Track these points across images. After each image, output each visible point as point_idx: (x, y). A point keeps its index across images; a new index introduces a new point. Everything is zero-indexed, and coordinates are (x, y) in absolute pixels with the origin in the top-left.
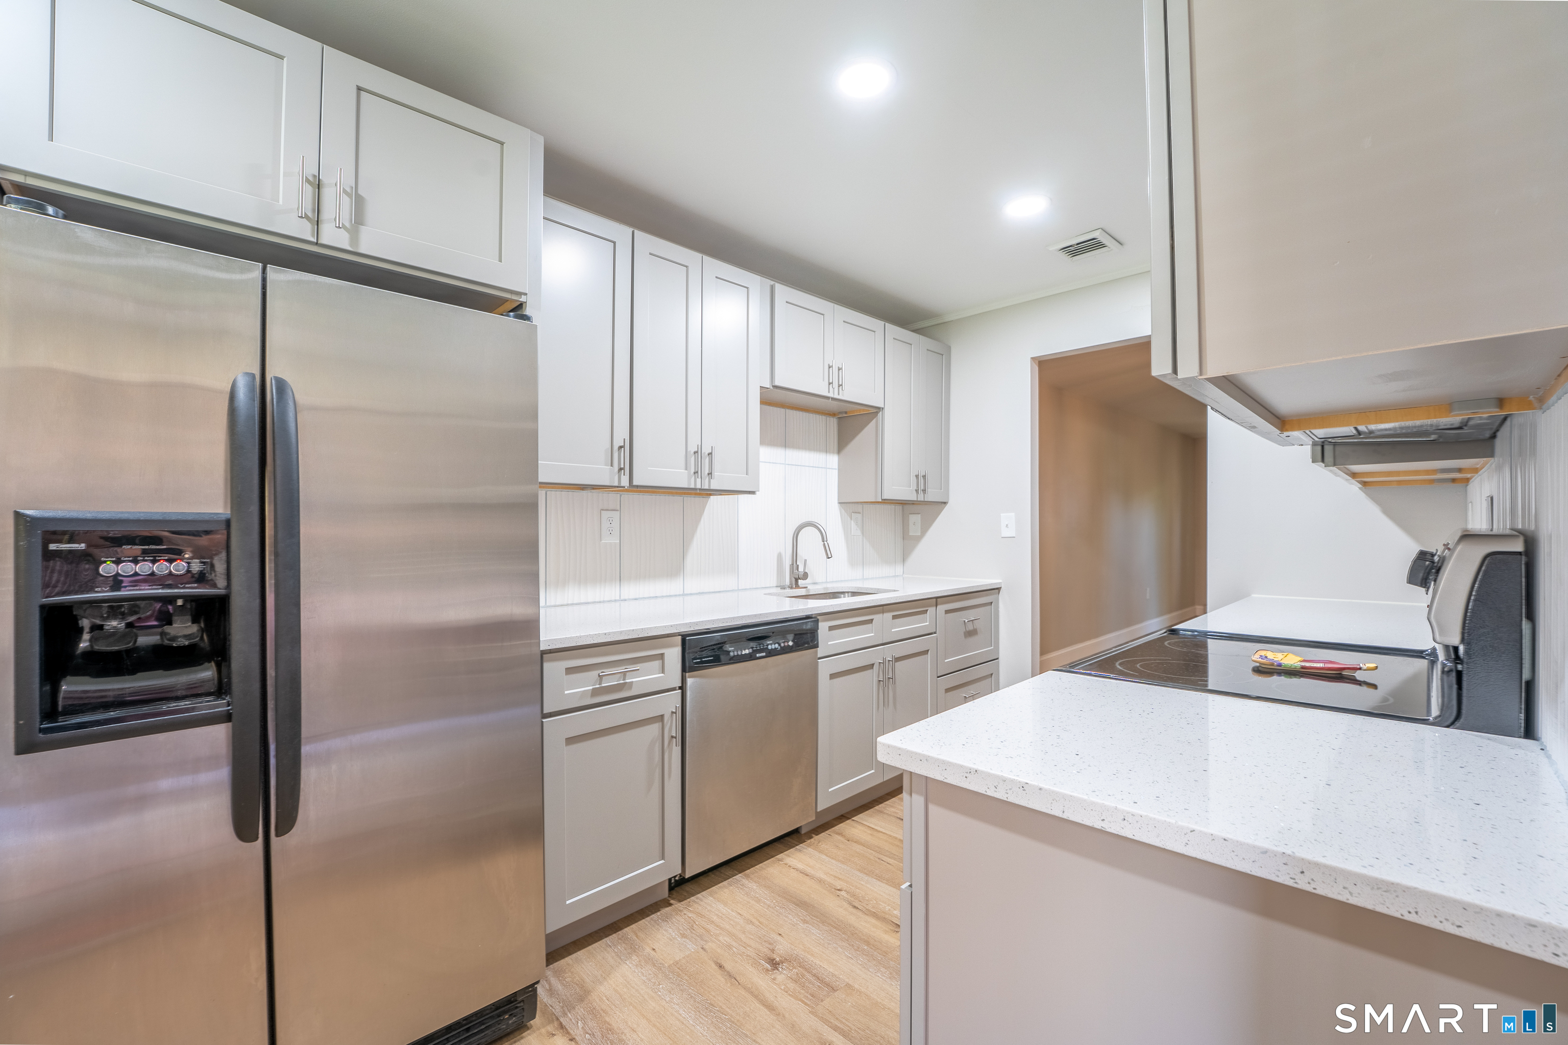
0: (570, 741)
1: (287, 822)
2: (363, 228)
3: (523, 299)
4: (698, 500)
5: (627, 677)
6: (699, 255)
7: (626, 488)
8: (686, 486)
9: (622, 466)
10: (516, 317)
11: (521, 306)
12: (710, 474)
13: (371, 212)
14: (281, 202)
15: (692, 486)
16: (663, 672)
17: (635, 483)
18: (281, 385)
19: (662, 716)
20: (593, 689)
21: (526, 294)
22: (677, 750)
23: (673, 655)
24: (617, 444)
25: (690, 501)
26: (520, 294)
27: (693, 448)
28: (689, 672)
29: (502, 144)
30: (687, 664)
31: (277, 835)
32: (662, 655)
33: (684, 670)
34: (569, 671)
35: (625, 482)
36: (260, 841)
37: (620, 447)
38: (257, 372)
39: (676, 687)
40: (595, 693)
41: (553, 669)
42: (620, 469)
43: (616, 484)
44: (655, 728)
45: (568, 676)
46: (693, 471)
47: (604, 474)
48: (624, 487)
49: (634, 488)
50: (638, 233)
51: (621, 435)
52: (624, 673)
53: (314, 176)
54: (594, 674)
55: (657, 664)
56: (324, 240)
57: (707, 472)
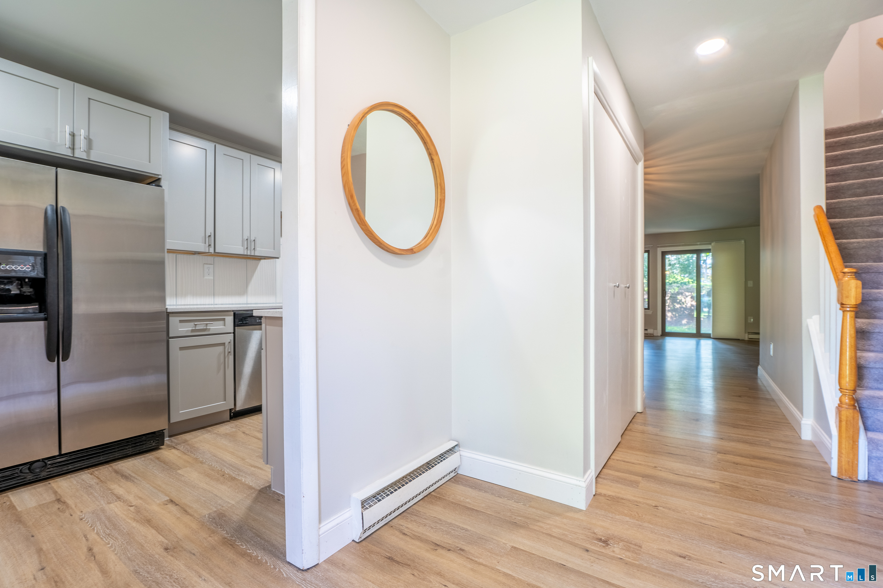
0: (181, 349)
1: (66, 357)
2: (92, 151)
3: (160, 177)
4: (254, 262)
5: (208, 326)
6: (249, 155)
7: (213, 253)
8: (242, 253)
9: (210, 244)
10: (156, 186)
11: (159, 179)
12: (254, 249)
13: (95, 145)
14: (59, 142)
15: (246, 254)
16: (225, 326)
17: (217, 251)
18: (63, 209)
19: (224, 343)
20: (192, 329)
21: (161, 175)
22: (231, 357)
23: (230, 320)
24: (208, 234)
25: (251, 262)
26: (158, 175)
27: (245, 238)
28: (237, 327)
29: (150, 117)
30: (236, 323)
31: (63, 361)
32: (224, 319)
33: (235, 326)
34: (181, 321)
35: (212, 250)
36: (56, 362)
37: (210, 236)
38: (54, 204)
39: (231, 333)
40: (192, 331)
41: (174, 321)
42: (209, 245)
43: (207, 251)
44: (221, 348)
45: (180, 323)
46: (246, 247)
47: (201, 247)
48: (211, 253)
49: (217, 254)
50: (217, 145)
51: (210, 230)
52: (207, 324)
53: (72, 132)
54: (192, 324)
55: (222, 322)
56: (76, 155)
57: (253, 248)
